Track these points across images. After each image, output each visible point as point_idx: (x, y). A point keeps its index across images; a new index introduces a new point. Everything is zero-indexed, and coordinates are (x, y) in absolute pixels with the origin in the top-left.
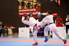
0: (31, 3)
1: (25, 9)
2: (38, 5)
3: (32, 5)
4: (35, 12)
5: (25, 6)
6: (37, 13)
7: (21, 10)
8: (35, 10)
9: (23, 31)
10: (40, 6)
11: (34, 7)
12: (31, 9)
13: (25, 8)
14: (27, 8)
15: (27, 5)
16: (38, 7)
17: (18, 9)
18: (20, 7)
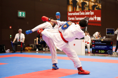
0: (87, 3)
1: (78, 12)
2: (97, 5)
3: (89, 6)
4: (93, 16)
5: (78, 6)
6: (95, 18)
7: (71, 12)
8: (92, 13)
9: (74, 45)
10: (100, 8)
11: (91, 8)
12: (87, 12)
13: (78, 10)
14: (81, 10)
15: (81, 6)
16: (97, 8)
17: (67, 12)
18: (70, 9)
